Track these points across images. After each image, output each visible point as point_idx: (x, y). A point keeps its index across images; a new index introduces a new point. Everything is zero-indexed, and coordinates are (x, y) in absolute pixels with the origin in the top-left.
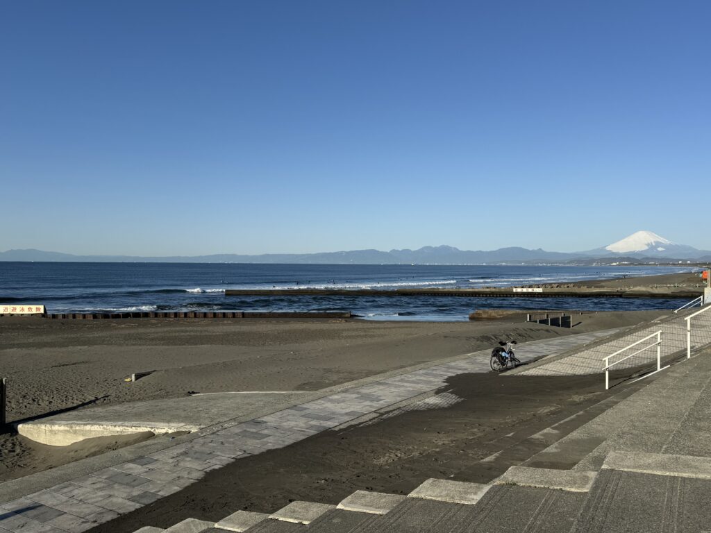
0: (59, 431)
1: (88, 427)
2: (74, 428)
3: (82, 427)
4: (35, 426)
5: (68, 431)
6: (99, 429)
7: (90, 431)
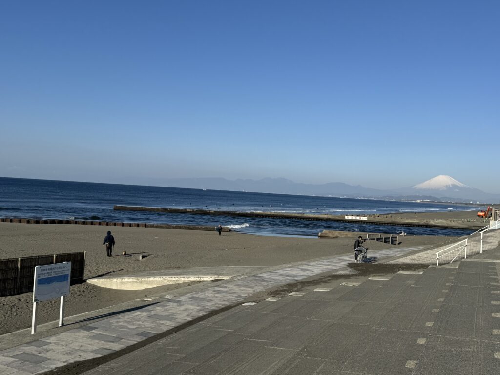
0: (128, 282)
1: (152, 279)
2: (140, 280)
3: (147, 279)
4: (108, 280)
5: (135, 282)
6: (160, 279)
7: (153, 281)
